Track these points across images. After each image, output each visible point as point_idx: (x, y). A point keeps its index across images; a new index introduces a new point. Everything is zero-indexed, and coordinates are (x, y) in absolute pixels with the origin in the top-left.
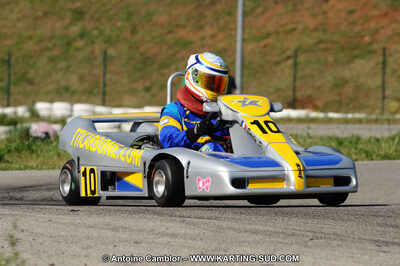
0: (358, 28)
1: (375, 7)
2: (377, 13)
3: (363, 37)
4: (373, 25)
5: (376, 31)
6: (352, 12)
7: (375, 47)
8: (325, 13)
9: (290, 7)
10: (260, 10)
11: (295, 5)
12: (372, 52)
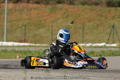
0: (40, 19)
1: (45, 13)
2: (46, 14)
3: (42, 22)
4: (45, 18)
5: (46, 20)
6: (38, 14)
7: (45, 25)
8: (30, 14)
9: (20, 12)
10: (10, 13)
11: (21, 12)
12: (45, 26)
